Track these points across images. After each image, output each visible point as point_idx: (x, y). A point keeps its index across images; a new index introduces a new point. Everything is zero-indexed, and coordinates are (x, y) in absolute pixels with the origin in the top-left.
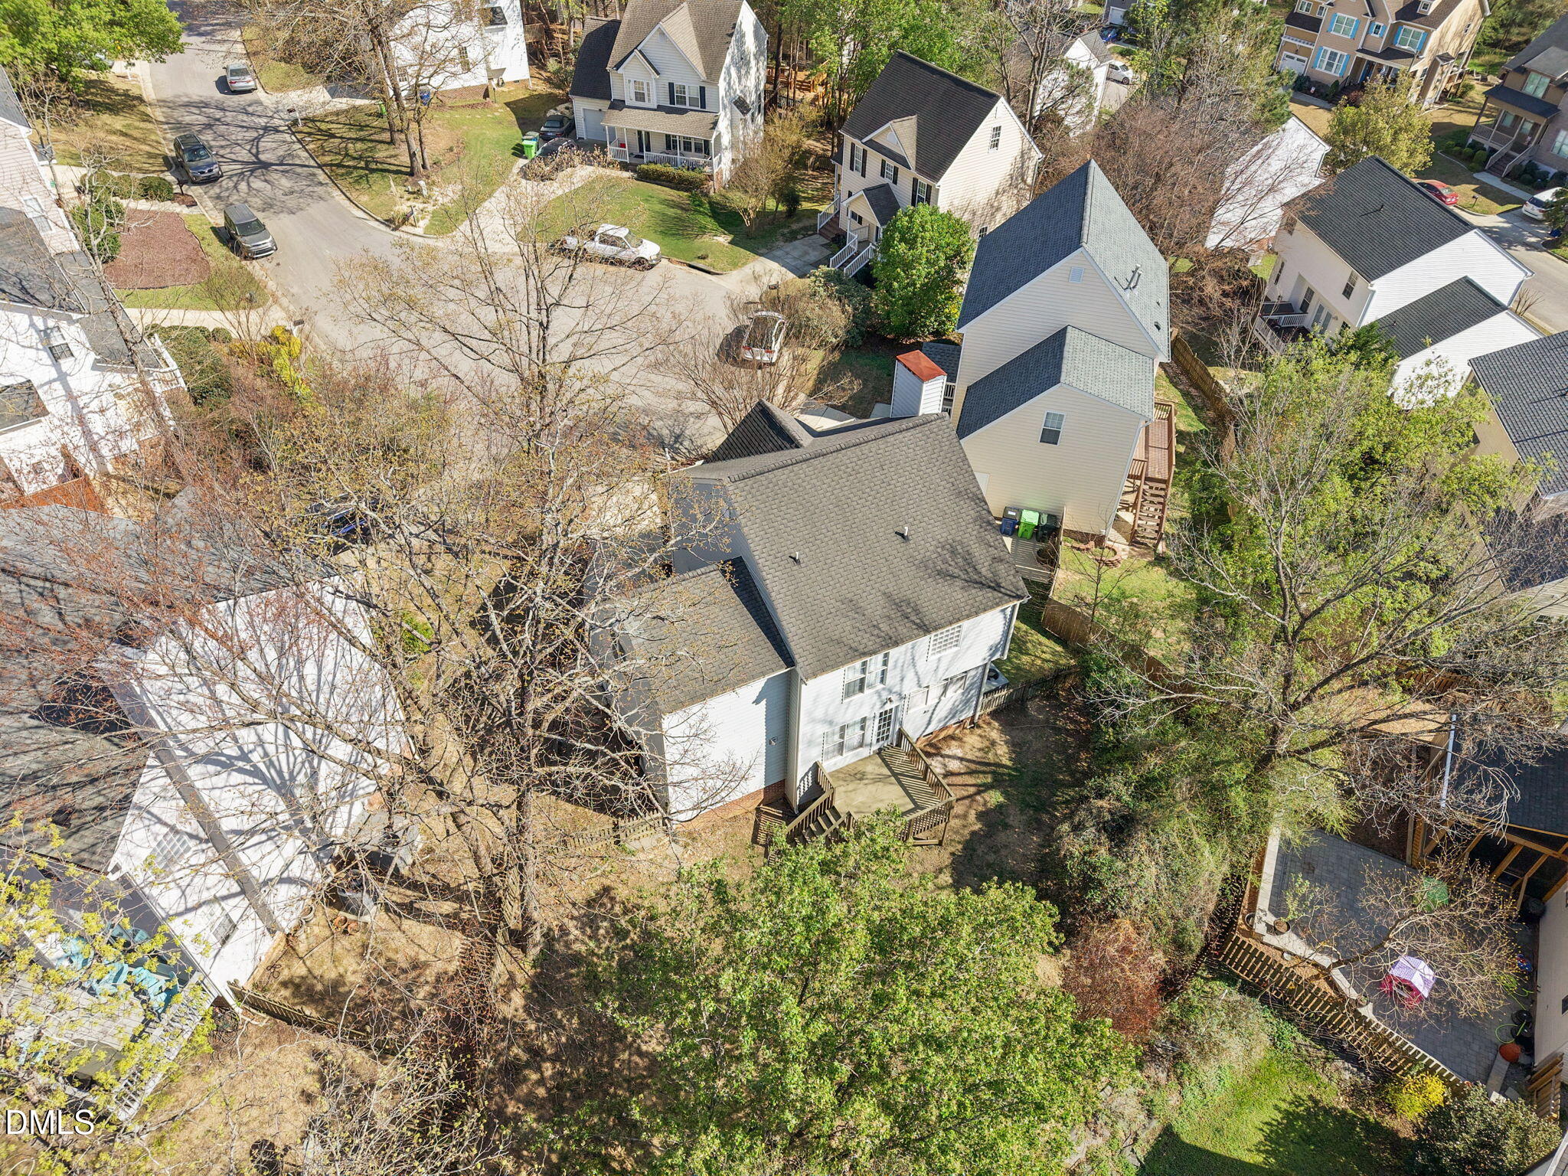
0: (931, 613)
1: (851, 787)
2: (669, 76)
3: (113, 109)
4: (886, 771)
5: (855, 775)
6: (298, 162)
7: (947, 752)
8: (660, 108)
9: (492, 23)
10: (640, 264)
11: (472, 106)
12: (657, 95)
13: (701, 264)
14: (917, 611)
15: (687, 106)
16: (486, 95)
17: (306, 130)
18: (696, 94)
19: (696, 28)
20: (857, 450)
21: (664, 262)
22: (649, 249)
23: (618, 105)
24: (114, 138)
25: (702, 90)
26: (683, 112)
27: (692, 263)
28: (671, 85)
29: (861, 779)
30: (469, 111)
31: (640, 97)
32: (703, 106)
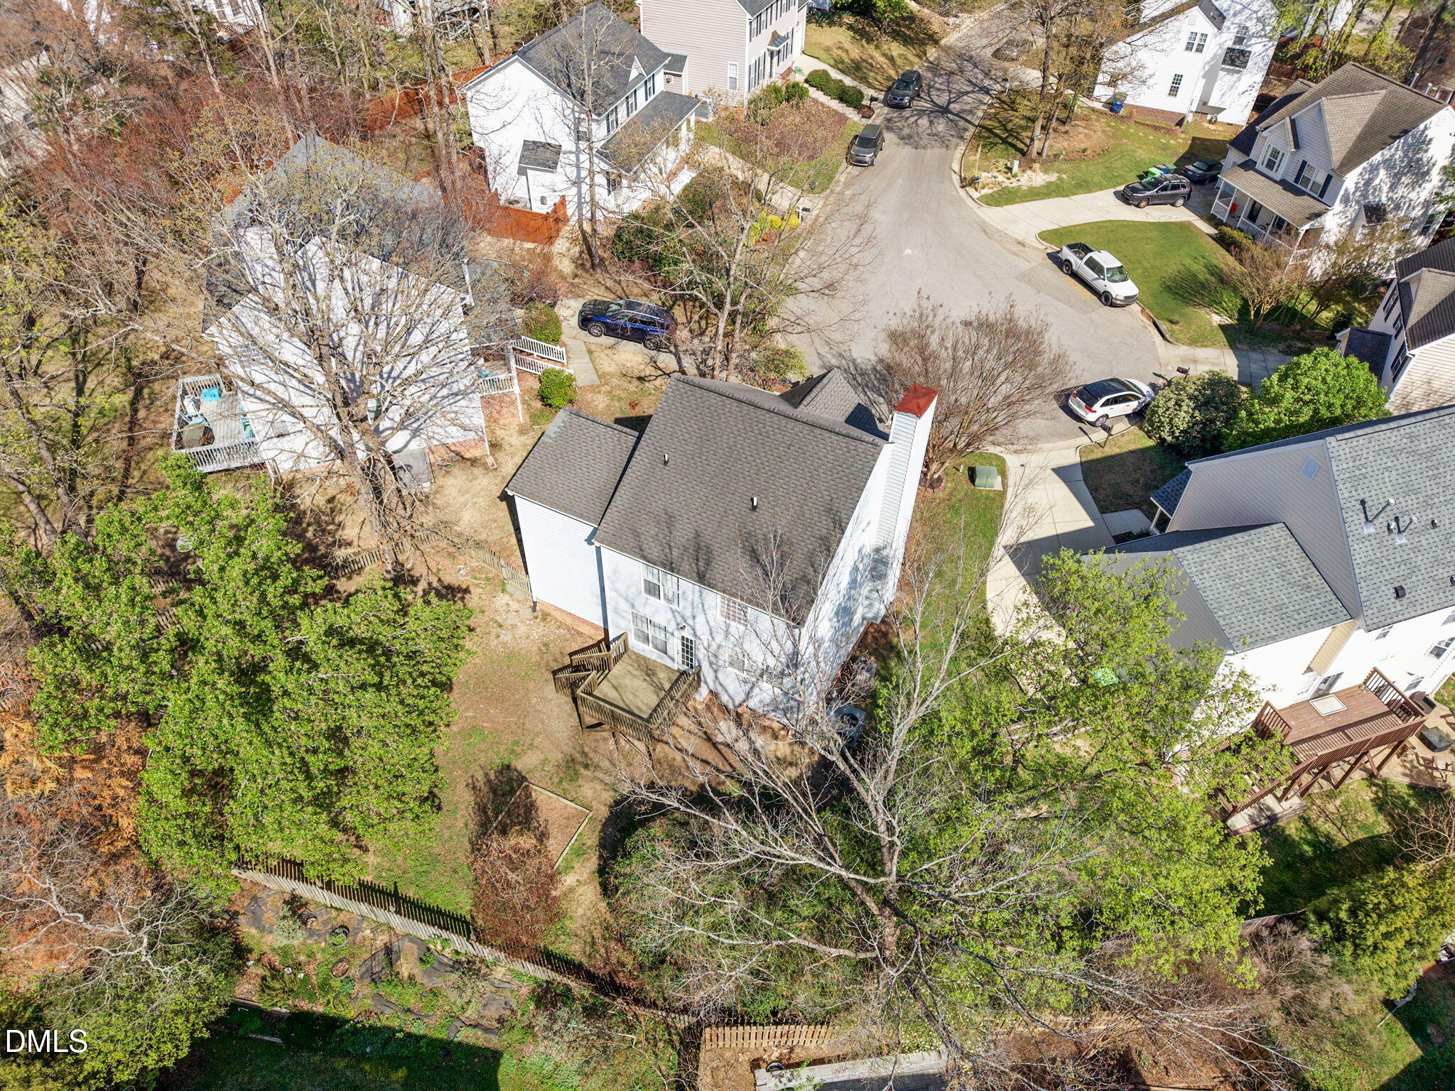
0: (717, 572)
1: (637, 673)
2: (1306, 154)
3: (906, 41)
4: (667, 686)
5: (648, 669)
6: (969, 118)
7: (752, 734)
8: (1284, 184)
9: (1233, 63)
10: (1106, 299)
11: (1156, 128)
12: (1285, 170)
13: (1164, 326)
14: (708, 563)
15: (1307, 190)
16: (1180, 123)
17: (1006, 99)
18: (1320, 179)
19: (1372, 118)
20: (784, 421)
21: (1135, 308)
22: (1121, 290)
23: (1248, 165)
24: (881, 59)
25: (1329, 178)
26: (1303, 193)
27: (1159, 322)
28: (1304, 163)
29: (648, 675)
30: (1149, 130)
31: (1270, 165)
32: (1322, 195)
